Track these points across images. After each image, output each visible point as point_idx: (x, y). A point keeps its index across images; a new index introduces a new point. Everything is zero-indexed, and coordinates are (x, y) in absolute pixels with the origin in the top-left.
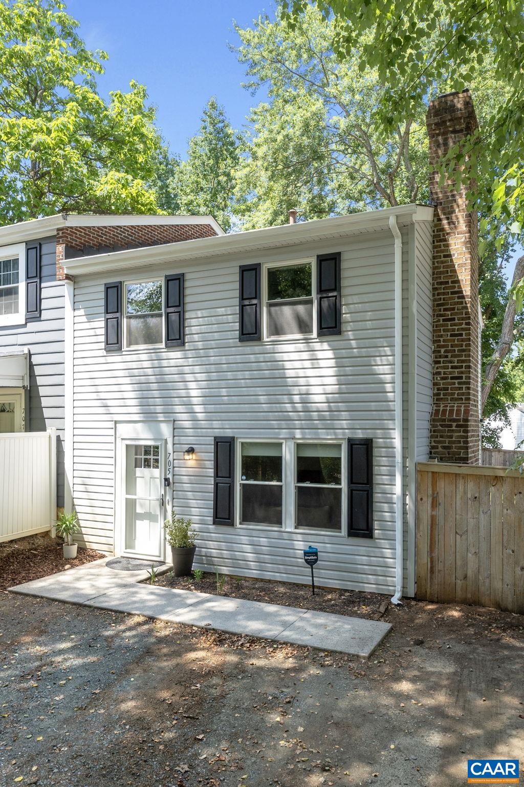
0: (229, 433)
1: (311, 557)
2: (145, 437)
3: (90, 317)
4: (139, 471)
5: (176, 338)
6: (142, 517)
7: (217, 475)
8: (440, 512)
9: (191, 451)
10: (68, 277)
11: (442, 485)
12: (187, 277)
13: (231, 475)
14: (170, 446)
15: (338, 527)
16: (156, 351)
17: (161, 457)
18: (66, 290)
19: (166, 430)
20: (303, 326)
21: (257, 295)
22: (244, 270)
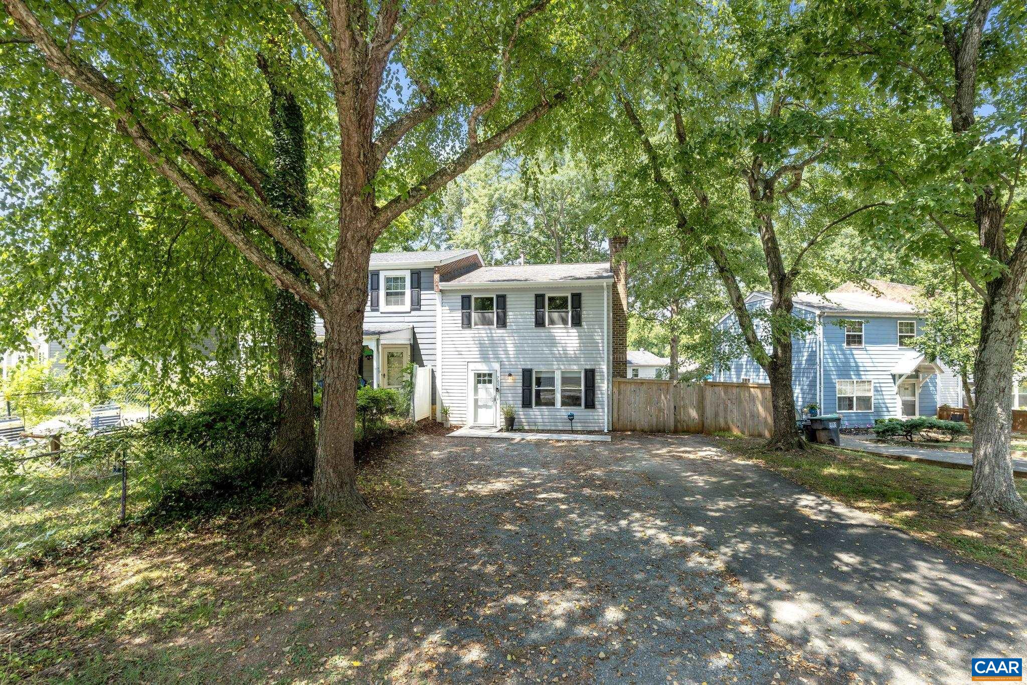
0: (529, 367)
1: (571, 417)
2: (483, 368)
3: (451, 310)
4: (479, 385)
5: (502, 323)
6: (481, 407)
7: (523, 385)
8: (622, 397)
9: (510, 375)
10: (441, 291)
11: (622, 386)
12: (508, 296)
13: (531, 385)
14: (499, 374)
15: (580, 405)
16: (490, 329)
17: (493, 378)
18: (438, 296)
19: (496, 366)
20: (565, 322)
21: (543, 307)
22: (537, 296)
